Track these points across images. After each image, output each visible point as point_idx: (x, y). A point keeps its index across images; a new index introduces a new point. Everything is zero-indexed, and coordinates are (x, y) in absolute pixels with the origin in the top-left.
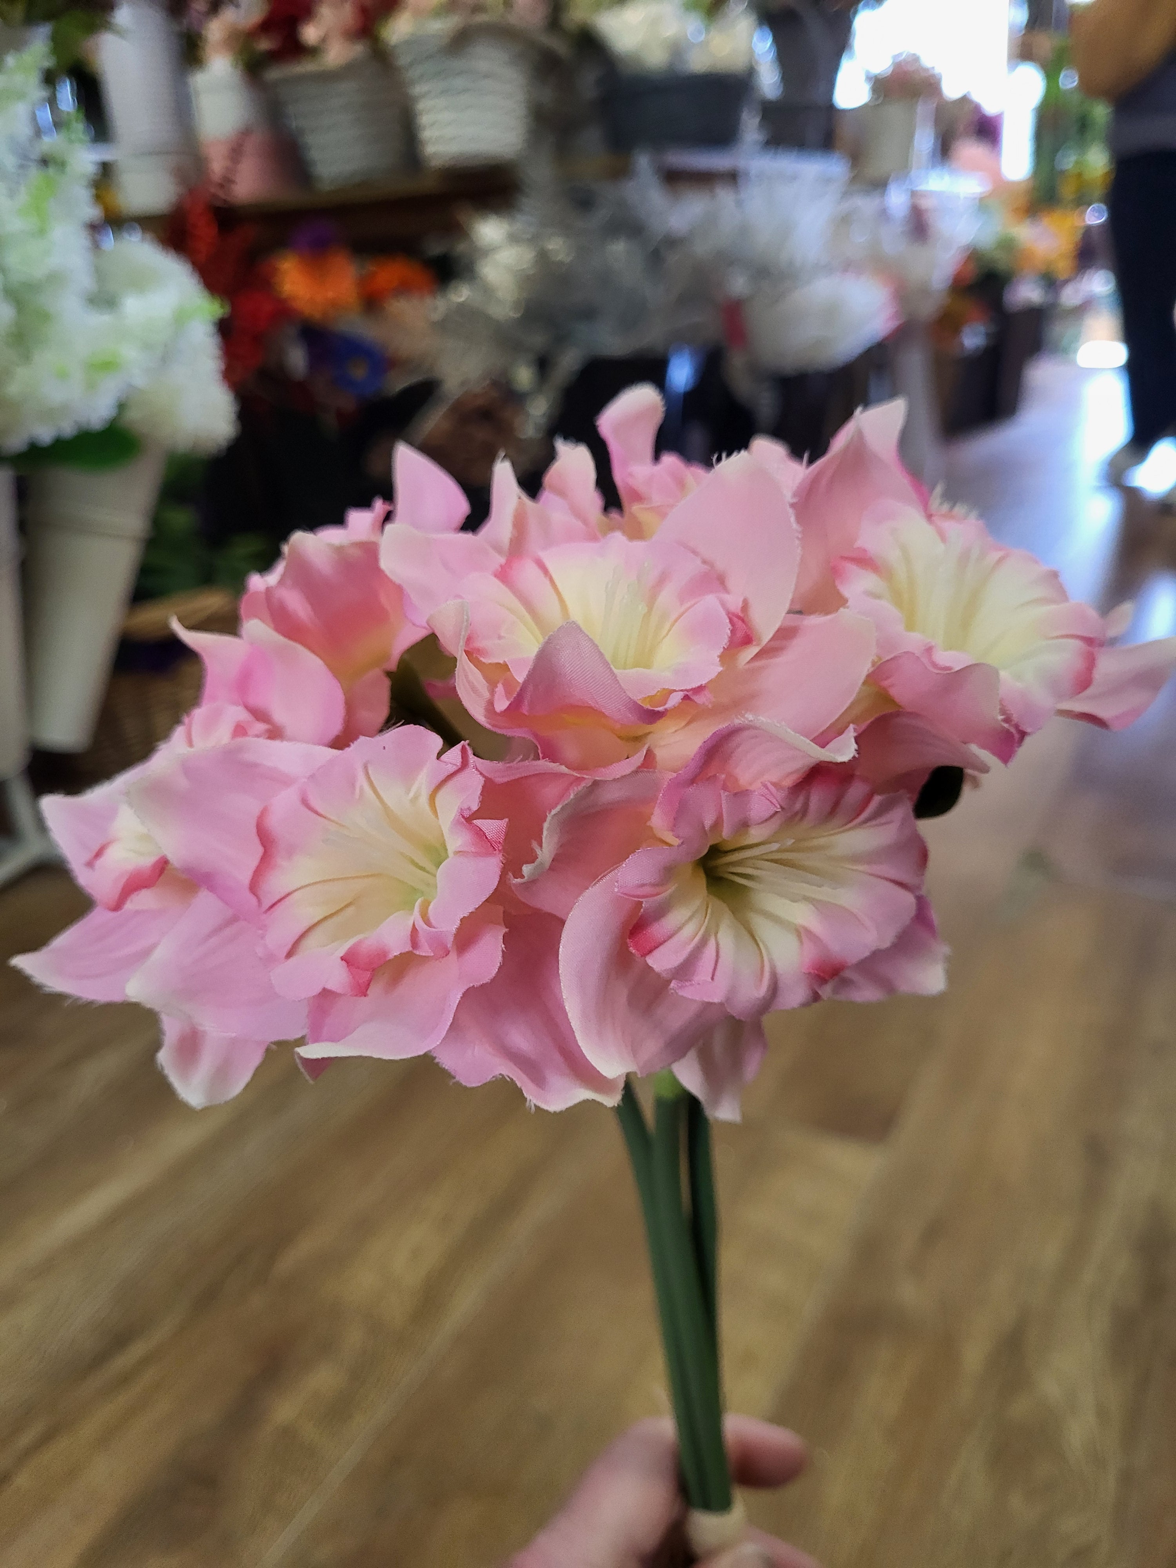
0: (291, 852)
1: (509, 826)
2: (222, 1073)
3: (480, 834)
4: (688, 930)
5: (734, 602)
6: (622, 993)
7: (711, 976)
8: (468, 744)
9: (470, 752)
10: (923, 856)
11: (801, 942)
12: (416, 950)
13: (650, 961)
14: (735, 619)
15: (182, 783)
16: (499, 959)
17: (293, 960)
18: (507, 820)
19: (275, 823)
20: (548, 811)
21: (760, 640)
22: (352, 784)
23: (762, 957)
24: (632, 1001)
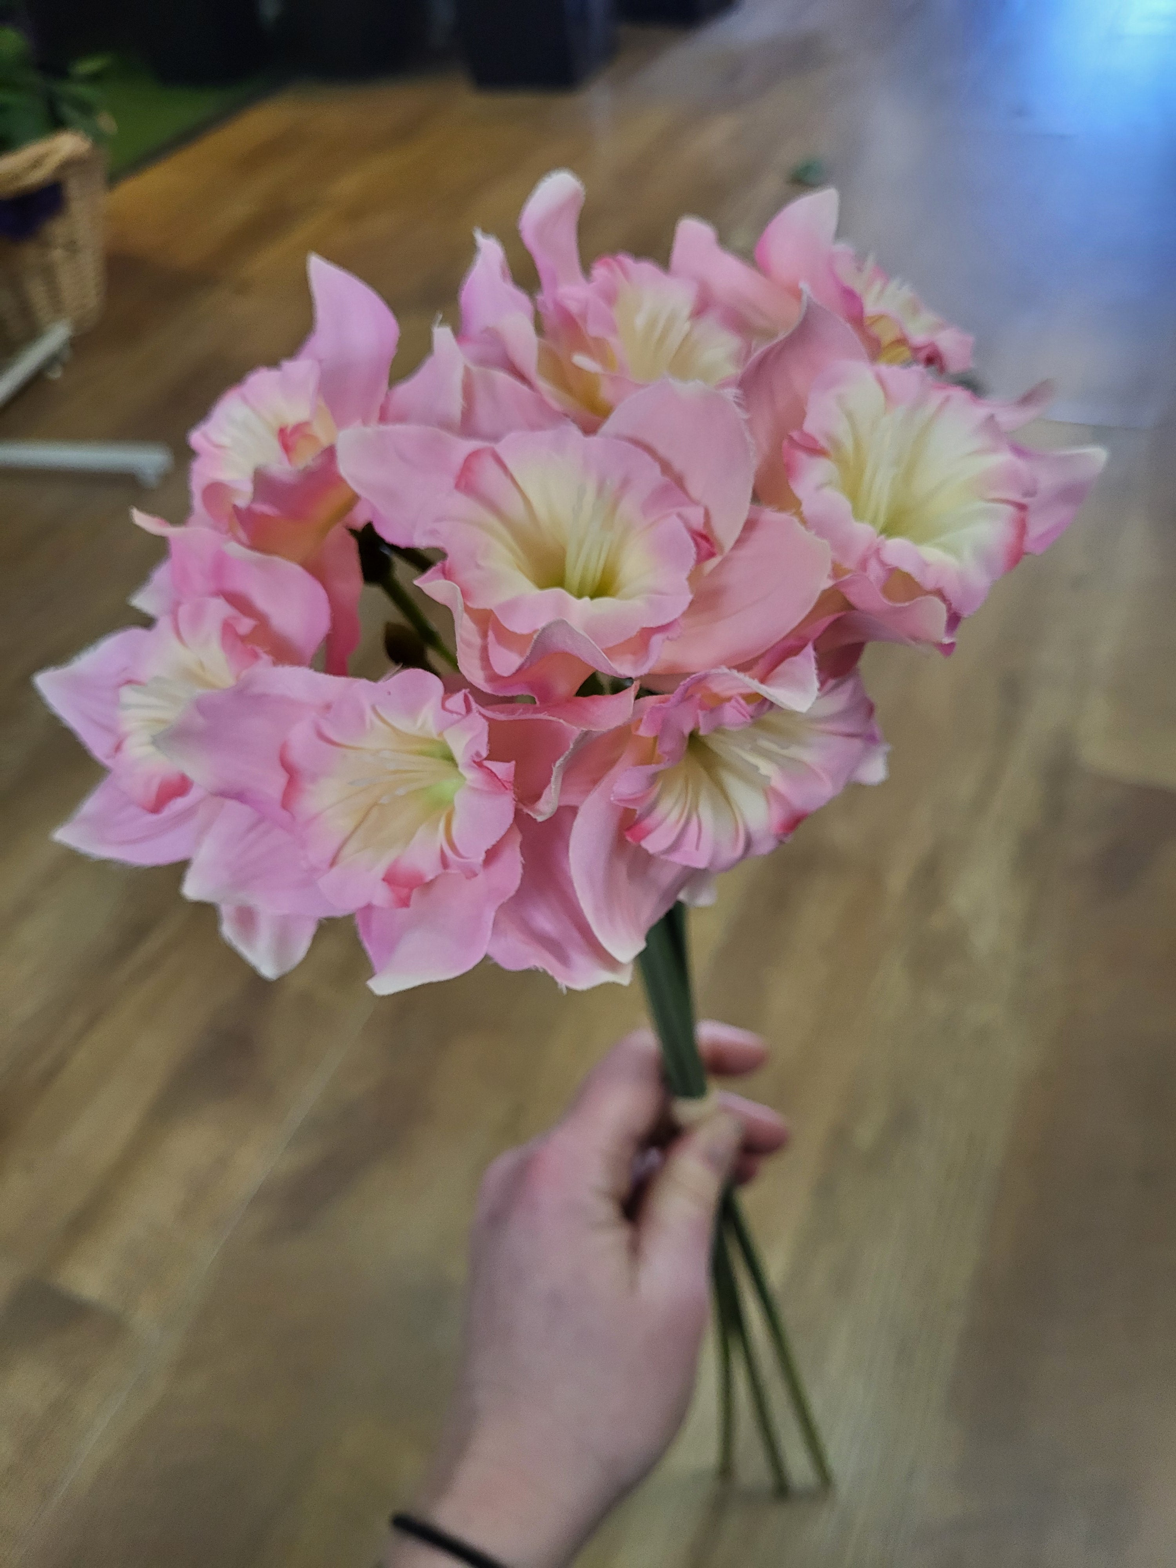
0: (314, 778)
1: (517, 766)
2: (282, 941)
3: (491, 774)
4: (674, 815)
5: (696, 517)
6: (622, 869)
7: (694, 845)
8: (469, 692)
9: (471, 698)
10: (870, 709)
11: (768, 802)
12: (448, 869)
13: (645, 844)
14: (699, 540)
15: (200, 721)
16: (519, 870)
17: (335, 870)
18: (514, 762)
19: (296, 756)
20: (553, 764)
21: (722, 549)
22: (361, 717)
23: (736, 821)
24: (631, 874)
